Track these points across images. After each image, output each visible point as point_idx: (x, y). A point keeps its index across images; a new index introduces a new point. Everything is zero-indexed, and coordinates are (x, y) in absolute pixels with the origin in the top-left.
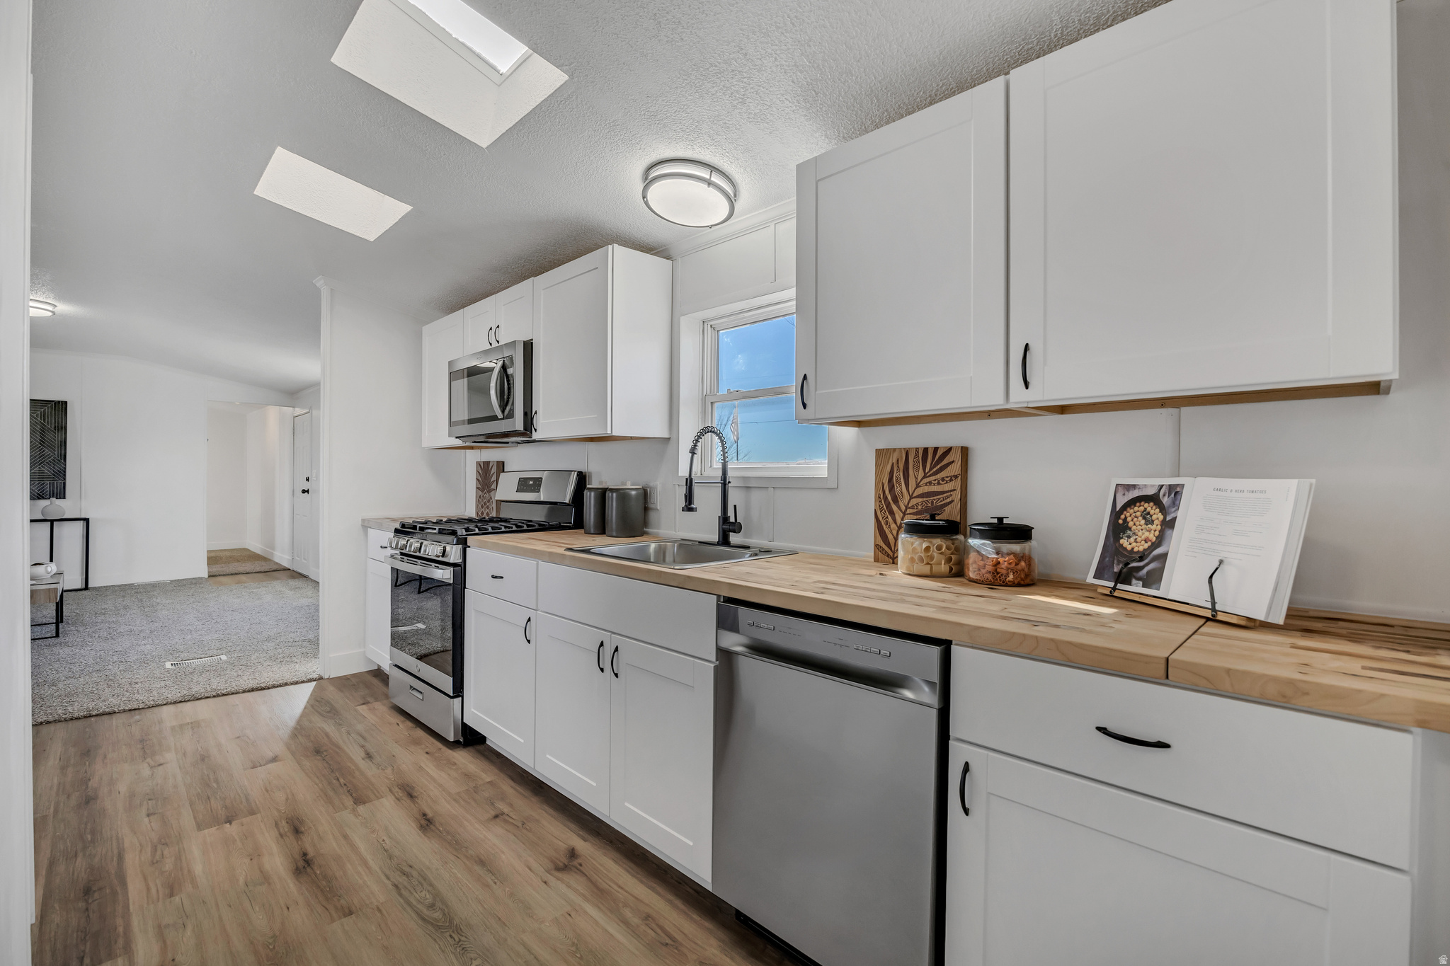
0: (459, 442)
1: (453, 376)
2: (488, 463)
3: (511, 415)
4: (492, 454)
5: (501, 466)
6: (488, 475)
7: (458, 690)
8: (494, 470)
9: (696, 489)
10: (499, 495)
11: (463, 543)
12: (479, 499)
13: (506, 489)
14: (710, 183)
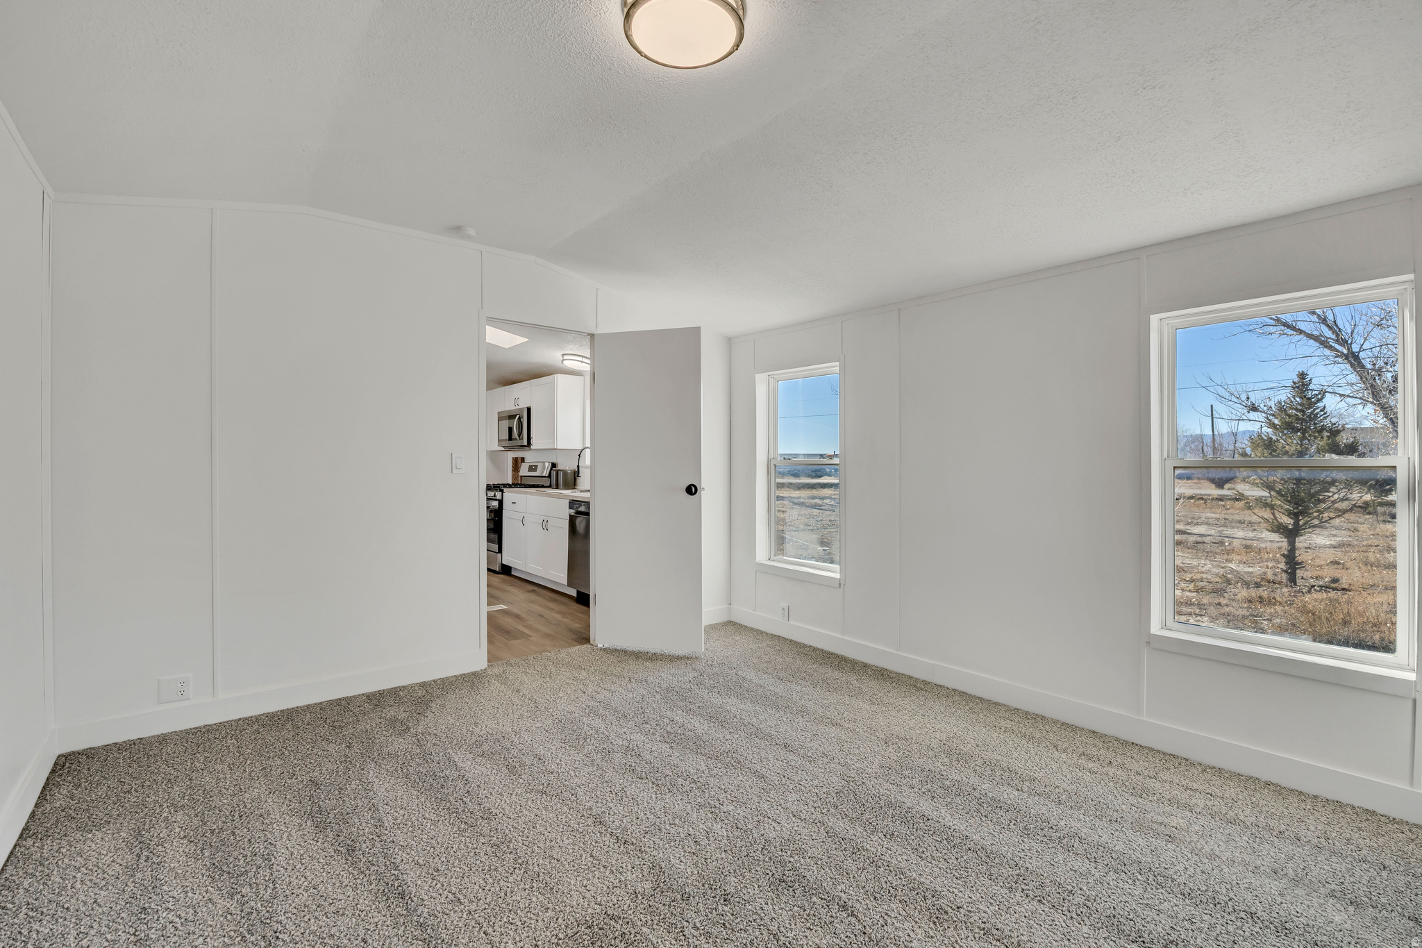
0: (503, 449)
1: (500, 419)
2: (517, 458)
3: (522, 439)
4: (519, 454)
5: (523, 460)
6: (517, 463)
7: (500, 551)
8: (520, 461)
9: (581, 469)
10: (521, 474)
11: (502, 491)
12: (513, 476)
13: (524, 471)
14: (582, 362)
